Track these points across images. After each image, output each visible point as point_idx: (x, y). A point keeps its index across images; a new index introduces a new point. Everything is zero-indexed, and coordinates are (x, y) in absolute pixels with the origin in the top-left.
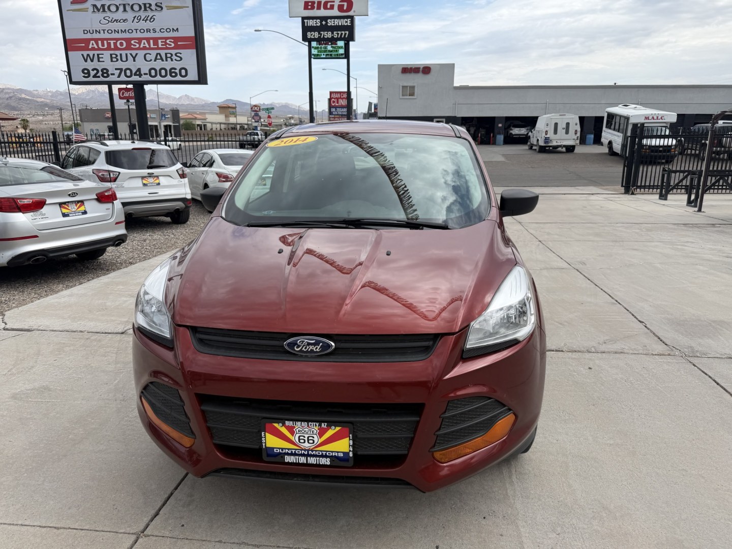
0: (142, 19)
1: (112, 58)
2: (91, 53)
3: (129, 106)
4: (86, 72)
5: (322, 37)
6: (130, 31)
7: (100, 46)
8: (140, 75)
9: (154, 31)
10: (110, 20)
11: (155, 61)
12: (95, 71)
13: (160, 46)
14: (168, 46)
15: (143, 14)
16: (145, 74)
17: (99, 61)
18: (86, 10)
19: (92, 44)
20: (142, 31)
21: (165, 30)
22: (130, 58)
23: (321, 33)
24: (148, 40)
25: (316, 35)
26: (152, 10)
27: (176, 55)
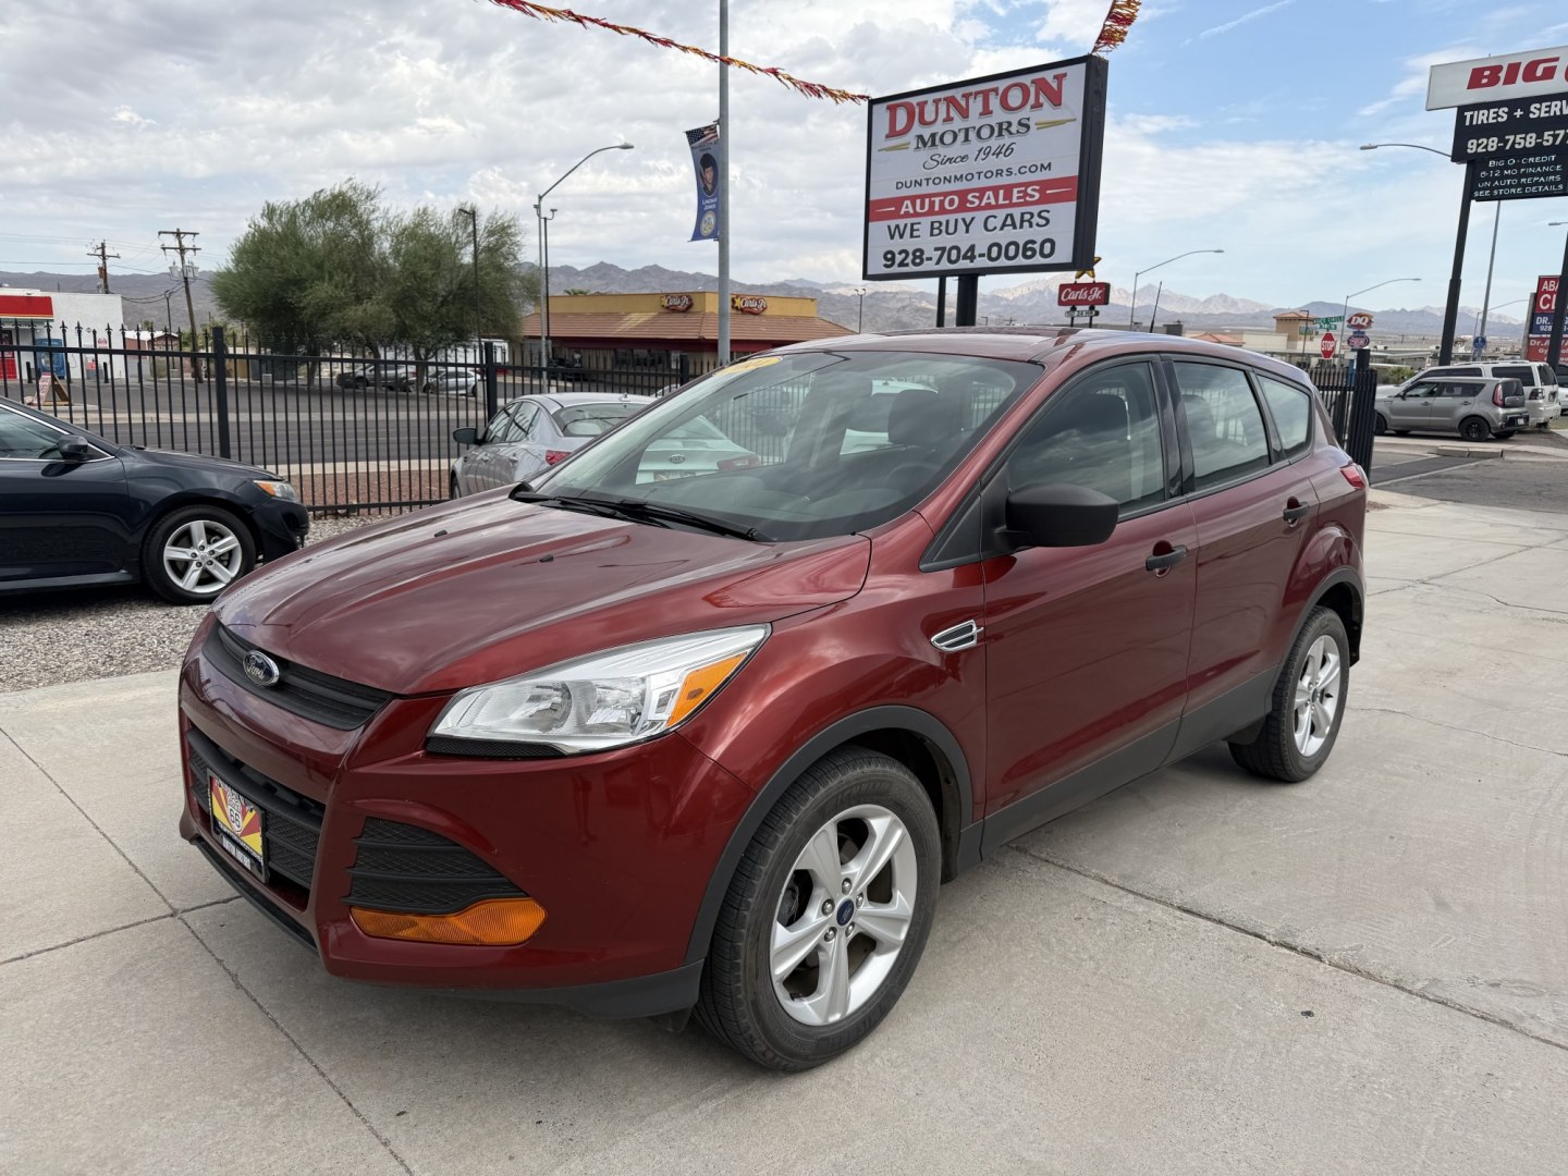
0: (992, 151)
1: (932, 228)
2: (901, 222)
3: (1073, 319)
4: (889, 257)
5: (1508, 147)
6: (969, 177)
7: (918, 209)
8: (972, 258)
9: (1009, 172)
10: (940, 160)
11: (1002, 229)
12: (903, 255)
13: (1015, 200)
14: (1028, 199)
15: (994, 143)
16: (982, 255)
17: (912, 236)
18: (904, 147)
19: (907, 207)
20: (988, 174)
21: (1027, 170)
22: (961, 226)
23: (1507, 137)
24: (995, 190)
25: (1493, 144)
26: (1011, 133)
27: (1039, 216)
